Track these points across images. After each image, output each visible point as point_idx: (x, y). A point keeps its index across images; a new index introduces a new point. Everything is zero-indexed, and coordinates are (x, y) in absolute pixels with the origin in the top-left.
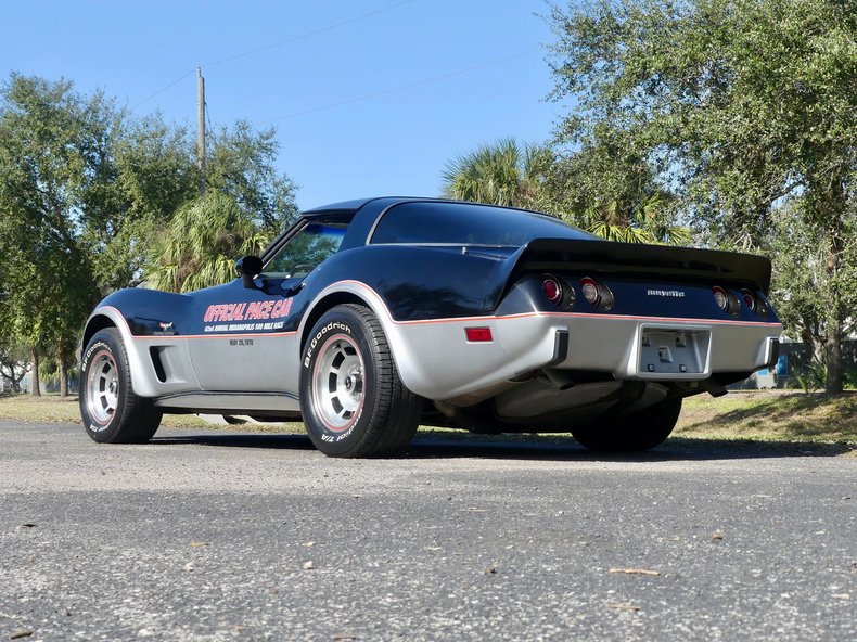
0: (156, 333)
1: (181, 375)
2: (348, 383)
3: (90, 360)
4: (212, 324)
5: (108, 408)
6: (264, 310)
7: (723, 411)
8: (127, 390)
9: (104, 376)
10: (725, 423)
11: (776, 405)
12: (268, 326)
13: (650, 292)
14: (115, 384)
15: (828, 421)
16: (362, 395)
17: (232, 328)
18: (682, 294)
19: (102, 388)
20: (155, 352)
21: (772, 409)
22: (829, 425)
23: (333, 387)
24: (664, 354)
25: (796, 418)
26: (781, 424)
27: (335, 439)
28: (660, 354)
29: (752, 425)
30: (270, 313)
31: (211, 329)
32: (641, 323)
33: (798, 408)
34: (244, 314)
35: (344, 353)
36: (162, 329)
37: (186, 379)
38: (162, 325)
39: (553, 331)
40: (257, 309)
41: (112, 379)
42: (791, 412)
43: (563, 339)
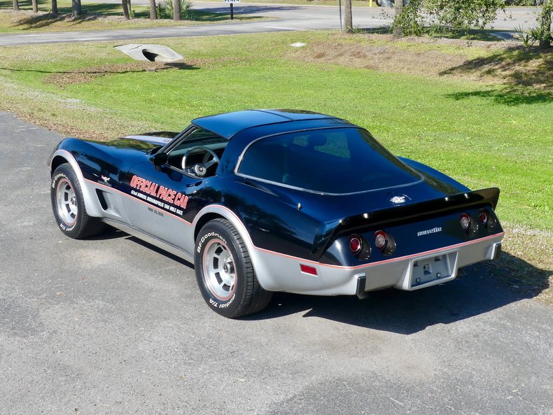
0: (99, 181)
1: (117, 211)
2: (225, 268)
3: (57, 182)
4: (136, 190)
5: (71, 213)
6: (169, 195)
7: (470, 58)
8: (83, 211)
9: (67, 191)
10: (471, 69)
11: (505, 56)
12: (172, 209)
13: (420, 234)
14: (74, 199)
15: (539, 72)
16: (235, 275)
17: (149, 199)
18: (440, 229)
19: (66, 199)
20: (100, 193)
21: (502, 59)
22: (538, 76)
23: (216, 265)
24: (427, 267)
25: (517, 68)
26: (508, 73)
27: (218, 305)
28: (424, 268)
29: (489, 72)
30: (174, 199)
31: (135, 194)
32: (412, 259)
33: (519, 59)
34: (157, 192)
35: (222, 248)
36: (103, 181)
37: (120, 215)
38: (103, 177)
39: (356, 277)
40: (165, 192)
41: (72, 195)
42: (514, 63)
43: (362, 282)
